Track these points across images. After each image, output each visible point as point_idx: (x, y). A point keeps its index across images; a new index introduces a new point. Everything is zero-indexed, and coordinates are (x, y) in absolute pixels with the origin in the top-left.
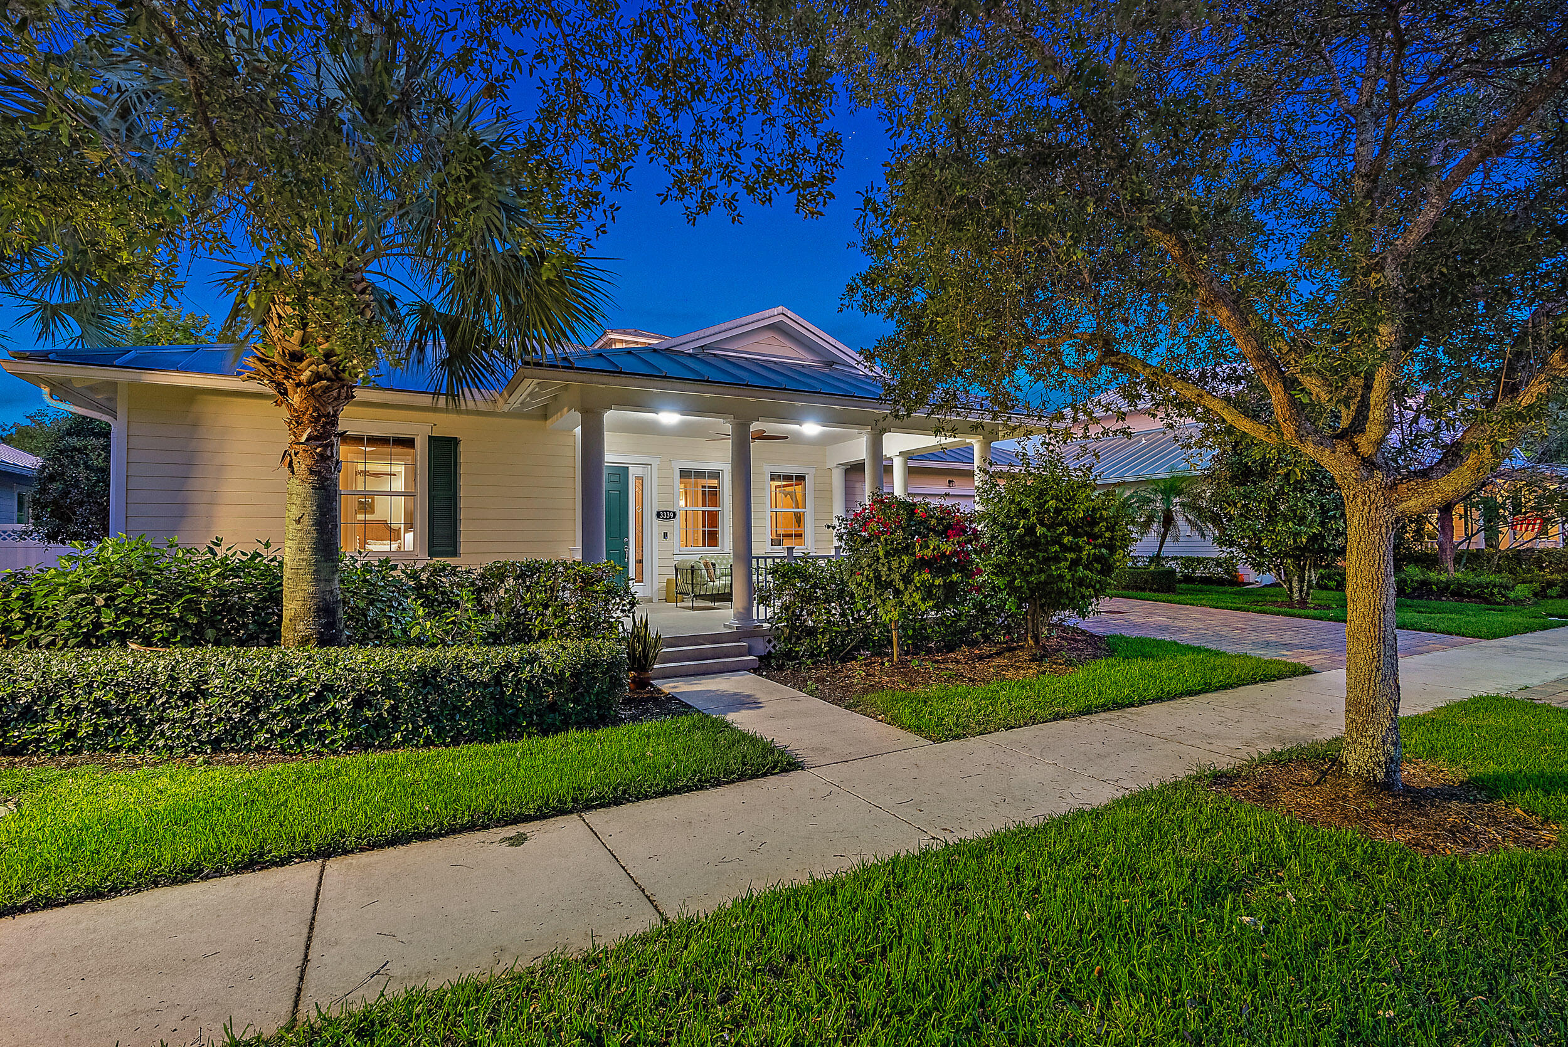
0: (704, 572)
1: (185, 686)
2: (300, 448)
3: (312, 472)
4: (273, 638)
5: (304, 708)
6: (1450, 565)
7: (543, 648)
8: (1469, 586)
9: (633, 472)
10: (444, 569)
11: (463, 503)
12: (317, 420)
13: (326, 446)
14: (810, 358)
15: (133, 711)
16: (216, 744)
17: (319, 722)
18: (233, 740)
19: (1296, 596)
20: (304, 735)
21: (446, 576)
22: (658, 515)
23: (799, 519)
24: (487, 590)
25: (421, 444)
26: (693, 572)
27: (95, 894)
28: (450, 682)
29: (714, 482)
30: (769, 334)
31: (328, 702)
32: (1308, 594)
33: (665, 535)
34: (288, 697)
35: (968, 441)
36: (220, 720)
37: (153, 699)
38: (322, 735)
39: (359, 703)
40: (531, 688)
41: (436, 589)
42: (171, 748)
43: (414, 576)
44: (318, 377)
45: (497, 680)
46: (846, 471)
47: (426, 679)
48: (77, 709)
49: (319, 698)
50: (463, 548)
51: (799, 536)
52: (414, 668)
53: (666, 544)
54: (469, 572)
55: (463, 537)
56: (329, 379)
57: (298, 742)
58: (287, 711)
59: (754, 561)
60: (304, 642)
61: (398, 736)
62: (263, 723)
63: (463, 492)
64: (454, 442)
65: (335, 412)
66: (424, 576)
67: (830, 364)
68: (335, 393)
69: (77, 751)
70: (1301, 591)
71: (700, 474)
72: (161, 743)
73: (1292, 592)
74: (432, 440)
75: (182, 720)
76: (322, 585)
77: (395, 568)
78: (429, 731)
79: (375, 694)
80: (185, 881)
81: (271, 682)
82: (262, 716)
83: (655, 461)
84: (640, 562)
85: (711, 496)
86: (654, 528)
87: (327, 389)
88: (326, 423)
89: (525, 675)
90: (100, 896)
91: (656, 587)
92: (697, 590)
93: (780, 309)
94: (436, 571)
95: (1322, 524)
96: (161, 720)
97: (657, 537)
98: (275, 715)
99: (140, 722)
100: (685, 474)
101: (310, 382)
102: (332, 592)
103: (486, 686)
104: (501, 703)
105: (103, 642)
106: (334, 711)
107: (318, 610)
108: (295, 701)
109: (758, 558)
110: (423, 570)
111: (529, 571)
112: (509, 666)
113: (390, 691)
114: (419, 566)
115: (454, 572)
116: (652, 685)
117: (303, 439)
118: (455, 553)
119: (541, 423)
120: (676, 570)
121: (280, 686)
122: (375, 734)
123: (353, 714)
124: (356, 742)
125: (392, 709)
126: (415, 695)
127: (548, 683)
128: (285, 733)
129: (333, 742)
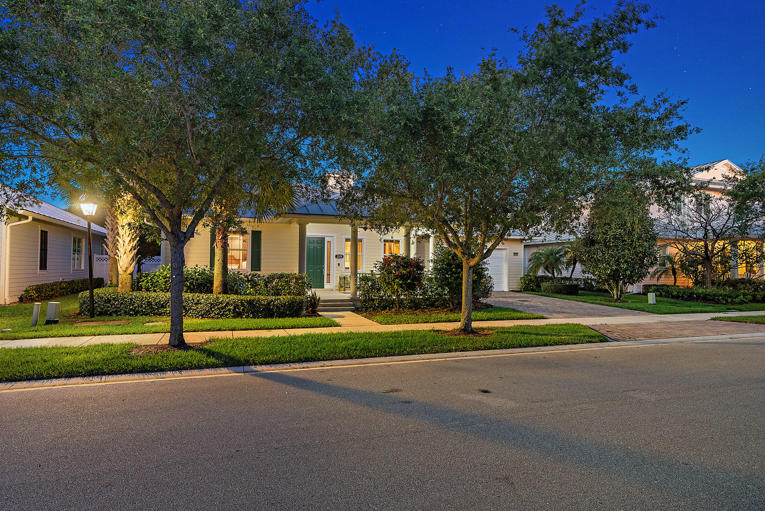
1: (196, 301)
2: (219, 241)
3: (222, 247)
4: (211, 292)
5: (222, 308)
6: (709, 285)
7: (281, 297)
8: (709, 295)
9: (327, 239)
10: (256, 275)
11: (262, 253)
12: (223, 233)
13: (225, 240)
16: (202, 316)
17: (226, 311)
18: (206, 315)
19: (615, 297)
20: (222, 315)
21: (256, 277)
22: (336, 256)
24: (269, 282)
25: (250, 233)
28: (257, 303)
31: (228, 307)
33: (339, 264)
34: (219, 305)
36: (203, 310)
37: (189, 304)
38: (226, 315)
39: (235, 307)
40: (277, 307)
41: (253, 281)
42: (193, 316)
43: (247, 277)
45: (269, 304)
47: (250, 302)
49: (226, 306)
50: (262, 268)
52: (248, 299)
53: (339, 268)
54: (263, 276)
55: (262, 264)
57: (221, 316)
58: (219, 308)
59: (358, 275)
60: (220, 293)
61: (244, 316)
62: (213, 311)
63: (263, 249)
64: (260, 233)
66: (250, 277)
70: (617, 295)
72: (190, 315)
74: (253, 231)
75: (195, 310)
77: (241, 274)
78: (251, 316)
79: (239, 305)
81: (215, 301)
82: (213, 309)
83: (335, 235)
84: (328, 274)
86: (334, 261)
88: (225, 234)
89: (276, 303)
92: (346, 286)
94: (253, 276)
96: (190, 309)
97: (336, 265)
98: (216, 309)
100: (347, 240)
102: (226, 280)
103: (266, 305)
104: (269, 310)
106: (229, 309)
107: (223, 285)
108: (220, 306)
110: (249, 275)
111: (281, 276)
112: (272, 301)
113: (243, 305)
114: (249, 274)
115: (259, 276)
116: (317, 313)
117: (220, 238)
118: (260, 270)
119: (288, 225)
120: (340, 279)
121: (217, 302)
122: (238, 315)
123: (234, 310)
124: (234, 317)
125: (243, 310)
126: (248, 306)
127: (282, 305)
128: (218, 314)
129: (229, 317)
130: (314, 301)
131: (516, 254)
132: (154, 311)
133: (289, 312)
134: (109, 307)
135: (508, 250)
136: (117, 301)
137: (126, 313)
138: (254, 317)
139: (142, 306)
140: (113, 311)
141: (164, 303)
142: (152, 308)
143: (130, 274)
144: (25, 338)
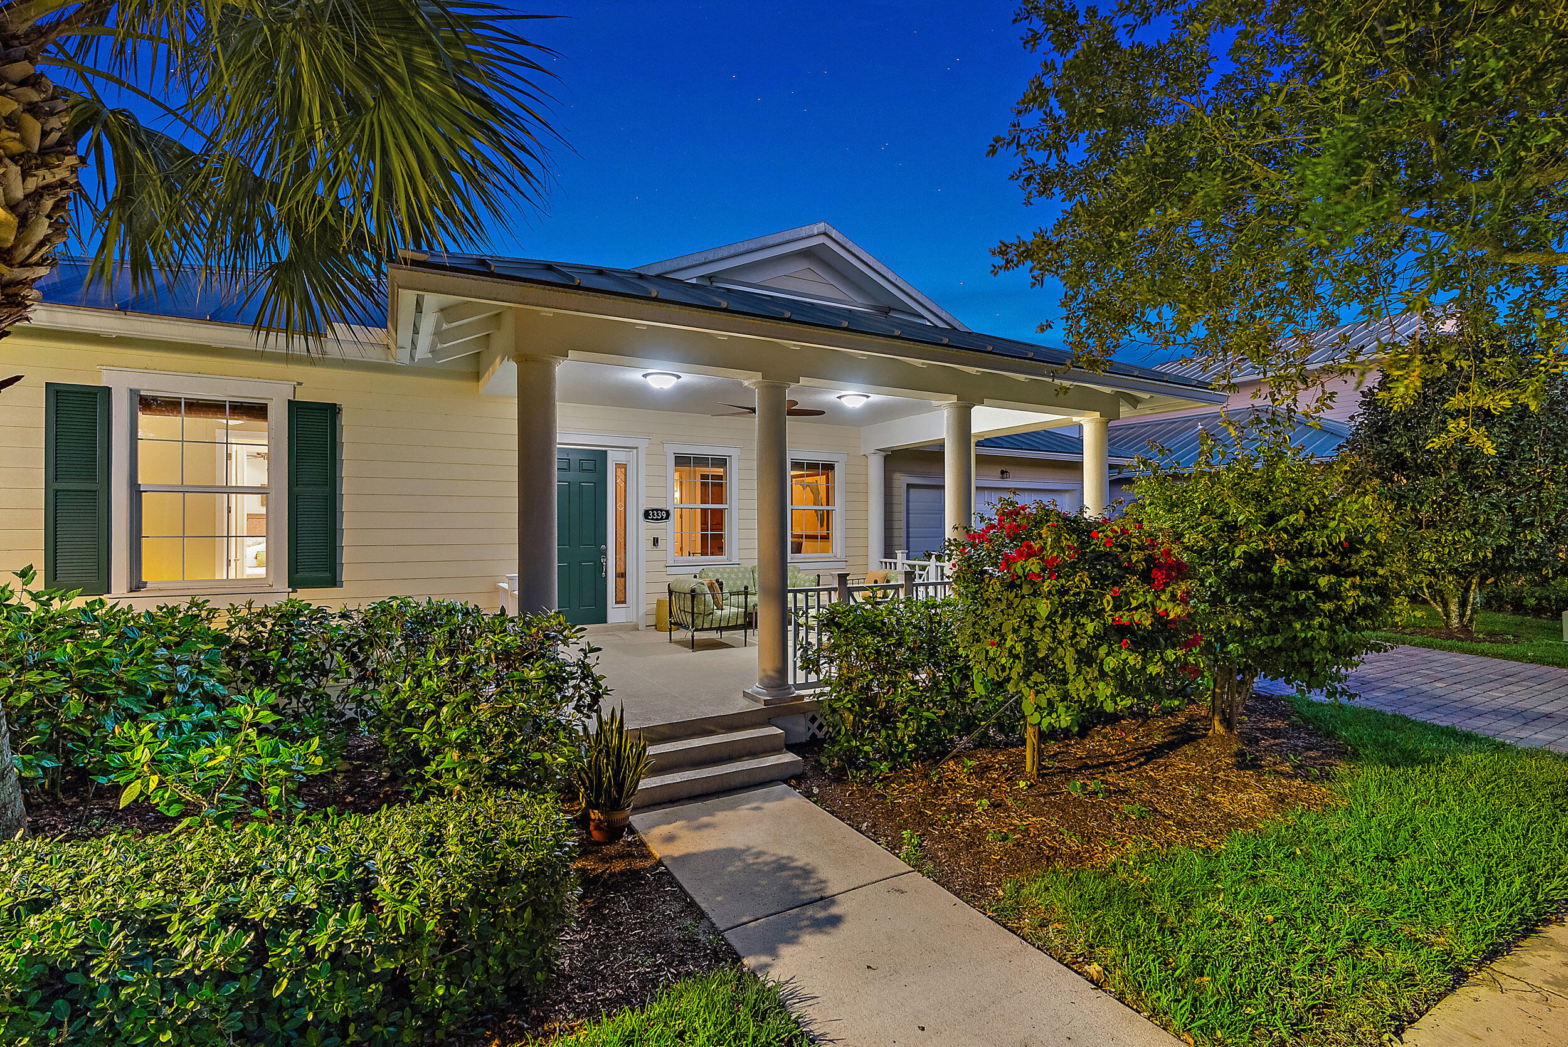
0: (709, 598)
9: (613, 458)
11: (347, 504)
14: (859, 301)
19: (1455, 622)
22: (646, 514)
23: (825, 518)
25: (278, 413)
26: (693, 598)
29: (719, 471)
30: (802, 265)
32: (1471, 620)
33: (656, 541)
35: (1075, 419)
46: (886, 458)
50: (346, 574)
51: (825, 538)
53: (656, 554)
55: (347, 556)
59: (790, 596)
63: (346, 487)
64: (331, 412)
67: (886, 311)
70: (1462, 616)
71: (701, 461)
73: (1448, 617)
74: (295, 408)
83: (642, 444)
84: (621, 575)
85: (714, 489)
86: (640, 531)
91: (643, 610)
92: (699, 622)
93: (822, 227)
95: (1512, 534)
97: (646, 544)
100: (681, 460)
109: (795, 592)
116: (631, 831)
118: (333, 581)
119: (469, 385)
120: (670, 592)
130: (616, 773)
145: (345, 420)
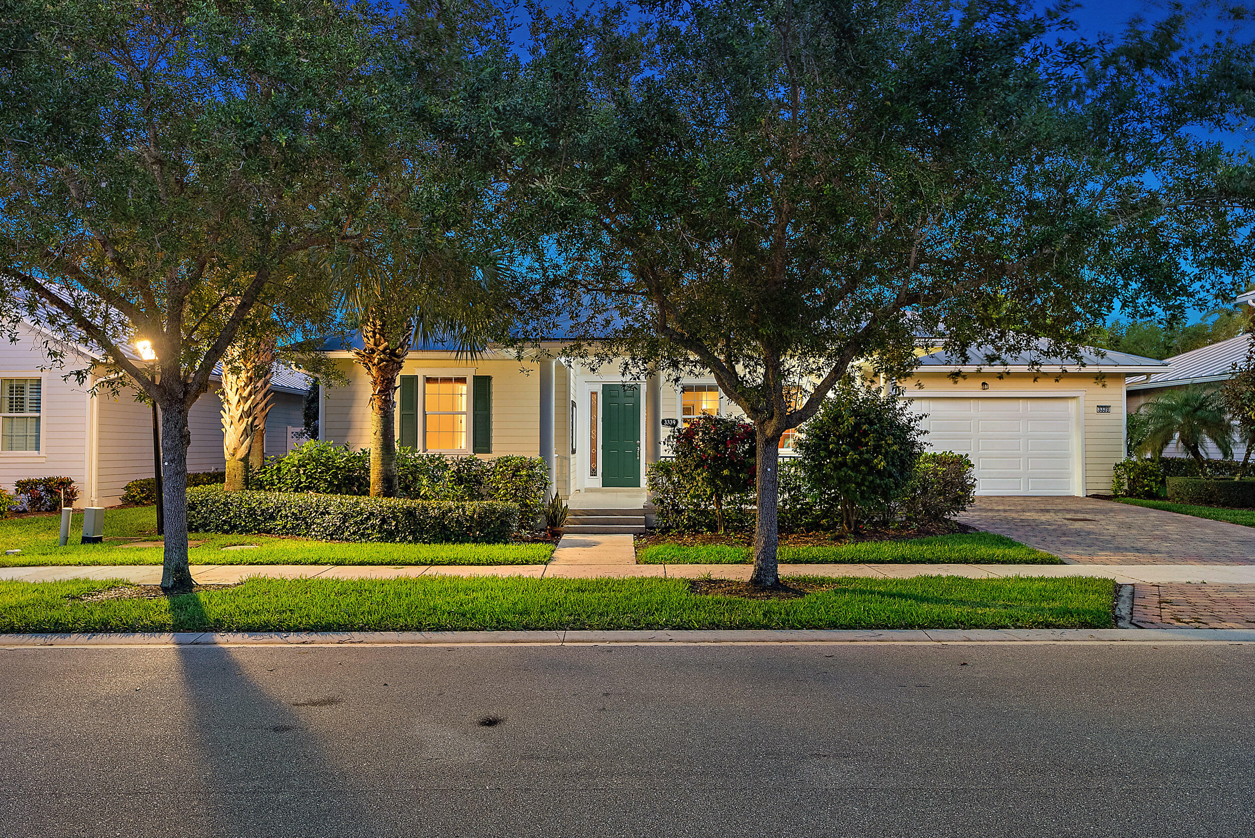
2: (376, 397)
3: (380, 409)
5: (362, 522)
9: (644, 388)
11: (494, 418)
12: (383, 382)
13: (387, 395)
15: (304, 519)
16: (331, 536)
17: (368, 529)
18: (337, 535)
20: (361, 535)
25: (470, 380)
27: (272, 563)
28: (421, 515)
29: (714, 394)
31: (371, 520)
34: (357, 517)
36: (333, 525)
37: (311, 514)
38: (368, 535)
39: (383, 521)
40: (457, 521)
42: (316, 536)
44: (381, 360)
45: (444, 514)
47: (410, 513)
48: (287, 516)
49: (368, 518)
50: (493, 448)
55: (494, 441)
56: (386, 361)
57: (360, 538)
58: (356, 522)
61: (398, 539)
62: (348, 527)
63: (494, 411)
64: (488, 379)
65: (392, 377)
68: (391, 368)
69: (287, 534)
71: (700, 388)
72: (314, 533)
74: (475, 378)
75: (320, 524)
76: (386, 466)
78: (410, 538)
79: (389, 518)
80: (296, 564)
82: (347, 524)
87: (386, 366)
88: (387, 383)
90: (274, 564)
96: (314, 523)
98: (352, 524)
99: (307, 523)
100: (687, 388)
101: (379, 363)
102: (390, 470)
103: (437, 518)
104: (443, 528)
105: (302, 490)
106: (373, 525)
107: (383, 480)
108: (359, 519)
113: (395, 518)
117: (377, 392)
118: (489, 451)
122: (389, 536)
123: (380, 526)
124: (381, 539)
125: (396, 525)
126: (405, 520)
127: (466, 520)
128: (354, 533)
129: (373, 539)
131: (1104, 409)
132: (259, 524)
133: (481, 531)
134: (193, 516)
135: (1081, 399)
136: (204, 506)
137: (218, 528)
138: (416, 540)
139: (240, 516)
140: (200, 524)
141: (273, 513)
142: (255, 519)
143: (241, 460)
144: (15, 566)
145: (493, 382)
